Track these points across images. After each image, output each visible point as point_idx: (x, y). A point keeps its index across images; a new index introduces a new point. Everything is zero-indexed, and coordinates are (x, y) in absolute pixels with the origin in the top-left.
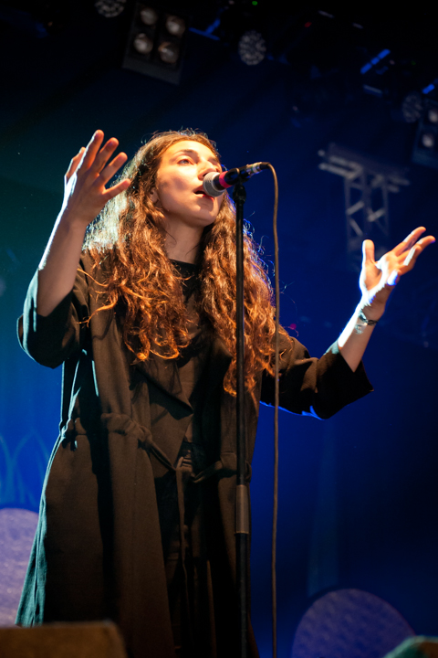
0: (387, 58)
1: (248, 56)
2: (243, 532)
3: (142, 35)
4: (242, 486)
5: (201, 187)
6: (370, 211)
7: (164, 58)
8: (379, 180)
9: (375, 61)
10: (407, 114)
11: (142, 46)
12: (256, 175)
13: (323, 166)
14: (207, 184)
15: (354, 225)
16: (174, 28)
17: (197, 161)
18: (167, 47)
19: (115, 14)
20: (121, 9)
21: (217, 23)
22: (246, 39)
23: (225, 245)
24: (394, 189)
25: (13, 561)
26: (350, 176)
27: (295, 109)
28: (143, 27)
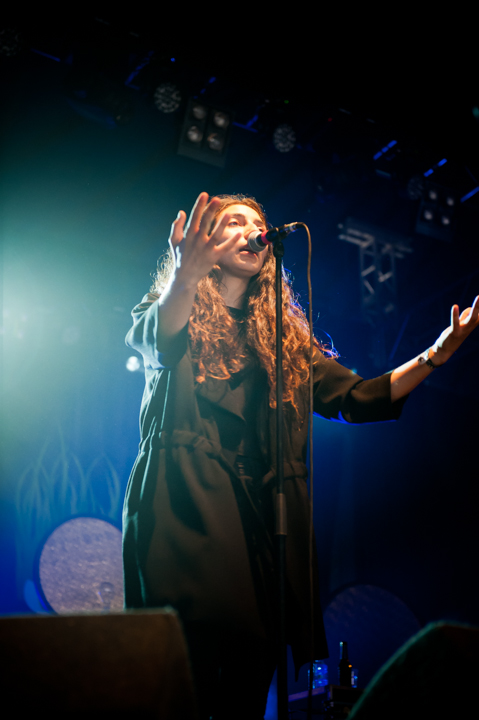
0: (395, 146)
1: (281, 145)
2: (282, 533)
3: (194, 128)
4: (281, 495)
5: (247, 246)
6: (380, 274)
7: (212, 146)
8: (388, 247)
9: (385, 150)
10: (412, 193)
11: (194, 136)
12: (292, 233)
13: (342, 237)
14: (251, 242)
15: (367, 285)
16: (221, 122)
17: (244, 223)
18: (214, 138)
19: (172, 110)
20: (177, 106)
21: (256, 118)
22: (280, 131)
23: (267, 292)
24: (400, 256)
25: (86, 562)
26: (364, 245)
27: (320, 188)
28: (194, 120)
